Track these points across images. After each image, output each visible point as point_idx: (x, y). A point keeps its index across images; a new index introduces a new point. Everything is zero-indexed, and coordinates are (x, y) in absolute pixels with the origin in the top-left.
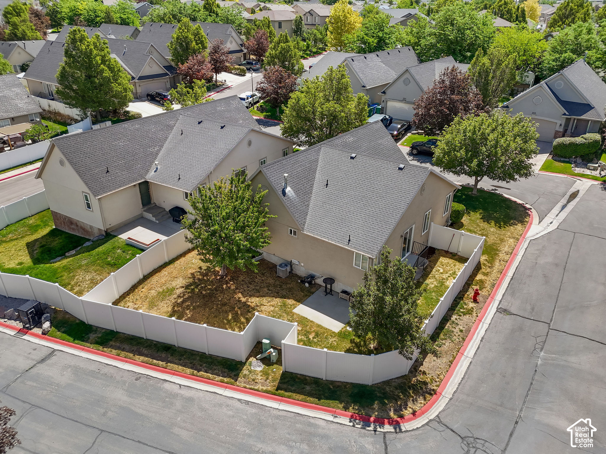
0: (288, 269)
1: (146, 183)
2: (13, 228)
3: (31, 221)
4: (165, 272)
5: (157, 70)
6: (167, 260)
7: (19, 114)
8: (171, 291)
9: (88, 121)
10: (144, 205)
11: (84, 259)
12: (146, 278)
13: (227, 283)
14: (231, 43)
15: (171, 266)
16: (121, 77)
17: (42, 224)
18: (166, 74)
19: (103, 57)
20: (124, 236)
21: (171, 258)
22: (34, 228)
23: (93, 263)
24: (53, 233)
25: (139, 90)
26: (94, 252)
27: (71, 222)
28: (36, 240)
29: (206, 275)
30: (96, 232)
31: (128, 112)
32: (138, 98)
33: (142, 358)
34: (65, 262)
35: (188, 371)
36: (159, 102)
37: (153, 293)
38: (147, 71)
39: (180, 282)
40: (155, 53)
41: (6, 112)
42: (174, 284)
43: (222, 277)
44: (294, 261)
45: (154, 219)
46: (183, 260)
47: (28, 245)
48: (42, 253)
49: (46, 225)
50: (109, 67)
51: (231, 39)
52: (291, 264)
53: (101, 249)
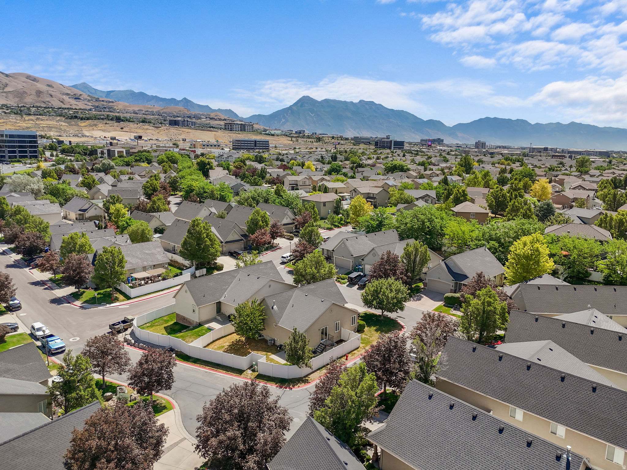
0: (273, 342)
1: (220, 302)
2: (157, 320)
3: (165, 318)
4: (221, 340)
5: (237, 237)
6: (223, 335)
7: (158, 263)
8: (223, 347)
9: (194, 268)
10: (217, 312)
11: (189, 333)
12: (214, 341)
13: (246, 345)
14: (287, 218)
15: (225, 338)
16: (215, 244)
17: (170, 320)
18: (242, 240)
19: (208, 234)
20: (207, 326)
21: (225, 335)
22: (167, 321)
23: (193, 335)
24: (175, 324)
25: (225, 249)
26: (194, 331)
27: (184, 318)
28: (168, 326)
29: (238, 342)
30: (195, 323)
31: (216, 263)
32: (223, 254)
33: (208, 367)
34: (181, 334)
35: (225, 372)
36: (235, 256)
37: (216, 347)
38: (230, 238)
39: (228, 344)
40: (237, 228)
41: (152, 261)
42: (224, 344)
43: (244, 343)
44: (276, 339)
45: (221, 319)
46: (230, 336)
47: (165, 328)
48: (171, 331)
49: (172, 320)
50: (210, 239)
51: (287, 216)
52: (274, 340)
53: (196, 330)
